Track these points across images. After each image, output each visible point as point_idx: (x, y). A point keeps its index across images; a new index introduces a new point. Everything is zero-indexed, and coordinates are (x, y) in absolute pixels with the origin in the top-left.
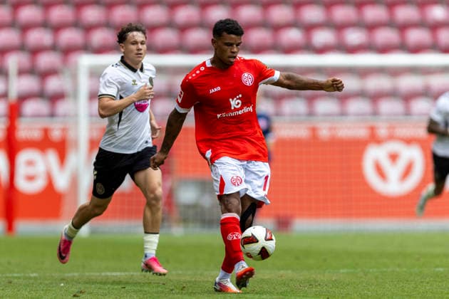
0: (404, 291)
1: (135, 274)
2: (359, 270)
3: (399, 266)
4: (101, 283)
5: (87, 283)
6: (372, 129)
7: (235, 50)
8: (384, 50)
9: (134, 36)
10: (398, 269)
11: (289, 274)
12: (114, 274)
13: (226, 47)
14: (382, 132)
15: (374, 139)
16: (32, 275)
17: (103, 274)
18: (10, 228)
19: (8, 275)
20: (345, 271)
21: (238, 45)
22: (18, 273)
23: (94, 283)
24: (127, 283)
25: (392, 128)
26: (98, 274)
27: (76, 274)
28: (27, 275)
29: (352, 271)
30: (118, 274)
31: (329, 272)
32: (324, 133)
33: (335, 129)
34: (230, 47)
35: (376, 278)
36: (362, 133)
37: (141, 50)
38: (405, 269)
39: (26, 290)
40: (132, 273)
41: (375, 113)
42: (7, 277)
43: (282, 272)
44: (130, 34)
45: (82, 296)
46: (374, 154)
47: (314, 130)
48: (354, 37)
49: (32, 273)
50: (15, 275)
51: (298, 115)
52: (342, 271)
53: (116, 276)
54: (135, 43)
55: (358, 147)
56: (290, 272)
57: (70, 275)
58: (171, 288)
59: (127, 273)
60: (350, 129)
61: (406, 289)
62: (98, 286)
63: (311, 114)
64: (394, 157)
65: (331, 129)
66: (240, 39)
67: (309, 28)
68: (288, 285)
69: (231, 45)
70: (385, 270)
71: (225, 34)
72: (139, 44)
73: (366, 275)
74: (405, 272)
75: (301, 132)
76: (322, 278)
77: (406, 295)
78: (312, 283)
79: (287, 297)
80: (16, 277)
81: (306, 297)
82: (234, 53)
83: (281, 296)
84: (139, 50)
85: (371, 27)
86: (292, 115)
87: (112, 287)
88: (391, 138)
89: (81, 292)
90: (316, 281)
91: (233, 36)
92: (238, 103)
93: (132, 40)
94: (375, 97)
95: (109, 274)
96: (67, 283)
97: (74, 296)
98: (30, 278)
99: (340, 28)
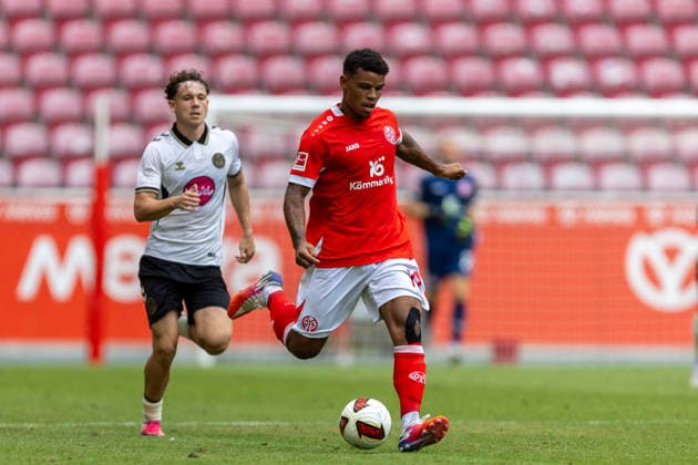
0: (685, 455)
1: (281, 424)
2: (618, 421)
3: (678, 416)
4: (231, 436)
5: (209, 437)
6: (640, 211)
7: (374, 95)
8: (659, 92)
9: (186, 87)
10: (676, 421)
11: (513, 426)
12: (252, 424)
13: (361, 90)
14: (655, 215)
15: (643, 226)
16: (127, 424)
17: (234, 424)
18: (95, 353)
19: (92, 424)
20: (597, 423)
21: (378, 88)
22: (106, 420)
23: (220, 436)
24: (270, 438)
25: (669, 209)
26: (226, 424)
27: (194, 424)
28: (119, 424)
29: (608, 423)
30: (257, 423)
31: (574, 425)
32: (568, 216)
33: (584, 209)
34: (367, 91)
35: (644, 433)
36: (624, 216)
37: (198, 107)
38: (687, 422)
39: (118, 446)
40: (276, 423)
41: (645, 187)
42: (89, 427)
43: (502, 423)
44: (182, 85)
45: (203, 457)
46: (642, 248)
47: (552, 211)
48: (614, 72)
49: (127, 421)
50: (102, 424)
51: (528, 189)
52: (592, 423)
53: (254, 427)
54: (190, 97)
55: (618, 238)
56: (513, 423)
57: (184, 424)
58: (336, 446)
59: (270, 423)
60: (608, 211)
61: (688, 451)
62: (226, 441)
63: (548, 187)
64: (671, 253)
65: (577, 210)
66: (383, 80)
67: (547, 59)
68: (511, 442)
69: (368, 87)
70: (655, 421)
71: (360, 70)
72: (196, 99)
73: (627, 429)
74: (688, 425)
75: (534, 215)
76: (562, 433)
77: (689, 461)
78: (546, 441)
79: (509, 461)
80: (103, 427)
81: (538, 460)
82: (370, 99)
83: (500, 460)
84: (195, 107)
85: (640, 59)
86: (521, 189)
87: (247, 443)
88: (668, 224)
89: (201, 450)
90: (552, 438)
91: (372, 74)
92: (380, 169)
93: (186, 93)
94: (645, 163)
95: (243, 423)
96: (180, 435)
97: (190, 456)
98: (124, 428)
99: (593, 58)
